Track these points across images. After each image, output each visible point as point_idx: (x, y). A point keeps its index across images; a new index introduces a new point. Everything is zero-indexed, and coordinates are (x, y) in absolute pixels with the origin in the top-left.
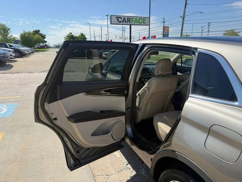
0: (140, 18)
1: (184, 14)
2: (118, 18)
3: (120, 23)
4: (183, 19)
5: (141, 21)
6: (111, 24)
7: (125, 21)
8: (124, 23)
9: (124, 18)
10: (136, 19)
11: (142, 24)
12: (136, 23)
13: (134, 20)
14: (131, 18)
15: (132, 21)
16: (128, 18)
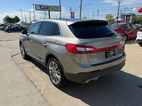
0: (55, 7)
1: (81, 5)
2: (40, 6)
3: (42, 9)
4: (81, 8)
5: (55, 8)
6: (36, 10)
7: (46, 8)
8: (45, 9)
9: (45, 7)
10: (52, 7)
11: (57, 10)
12: (53, 10)
13: (51, 8)
14: (49, 6)
15: (50, 8)
16: (47, 7)
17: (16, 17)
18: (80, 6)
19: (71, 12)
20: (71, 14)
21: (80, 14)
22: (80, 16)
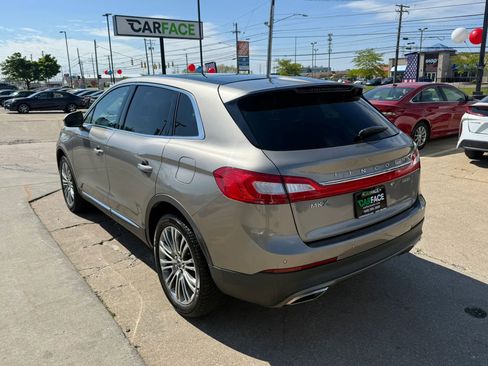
0: (183, 23)
1: (271, 18)
2: (131, 21)
3: (136, 32)
4: (271, 27)
5: (183, 29)
6: (117, 34)
7: (149, 29)
8: (147, 33)
9: (146, 23)
10: (173, 25)
11: (187, 35)
12: (173, 34)
13: (169, 26)
14: (160, 22)
15: (164, 28)
16: (154, 23)
17: (47, 58)
18: (268, 21)
19: (238, 42)
20: (238, 48)
21: (267, 48)
22: (266, 54)
